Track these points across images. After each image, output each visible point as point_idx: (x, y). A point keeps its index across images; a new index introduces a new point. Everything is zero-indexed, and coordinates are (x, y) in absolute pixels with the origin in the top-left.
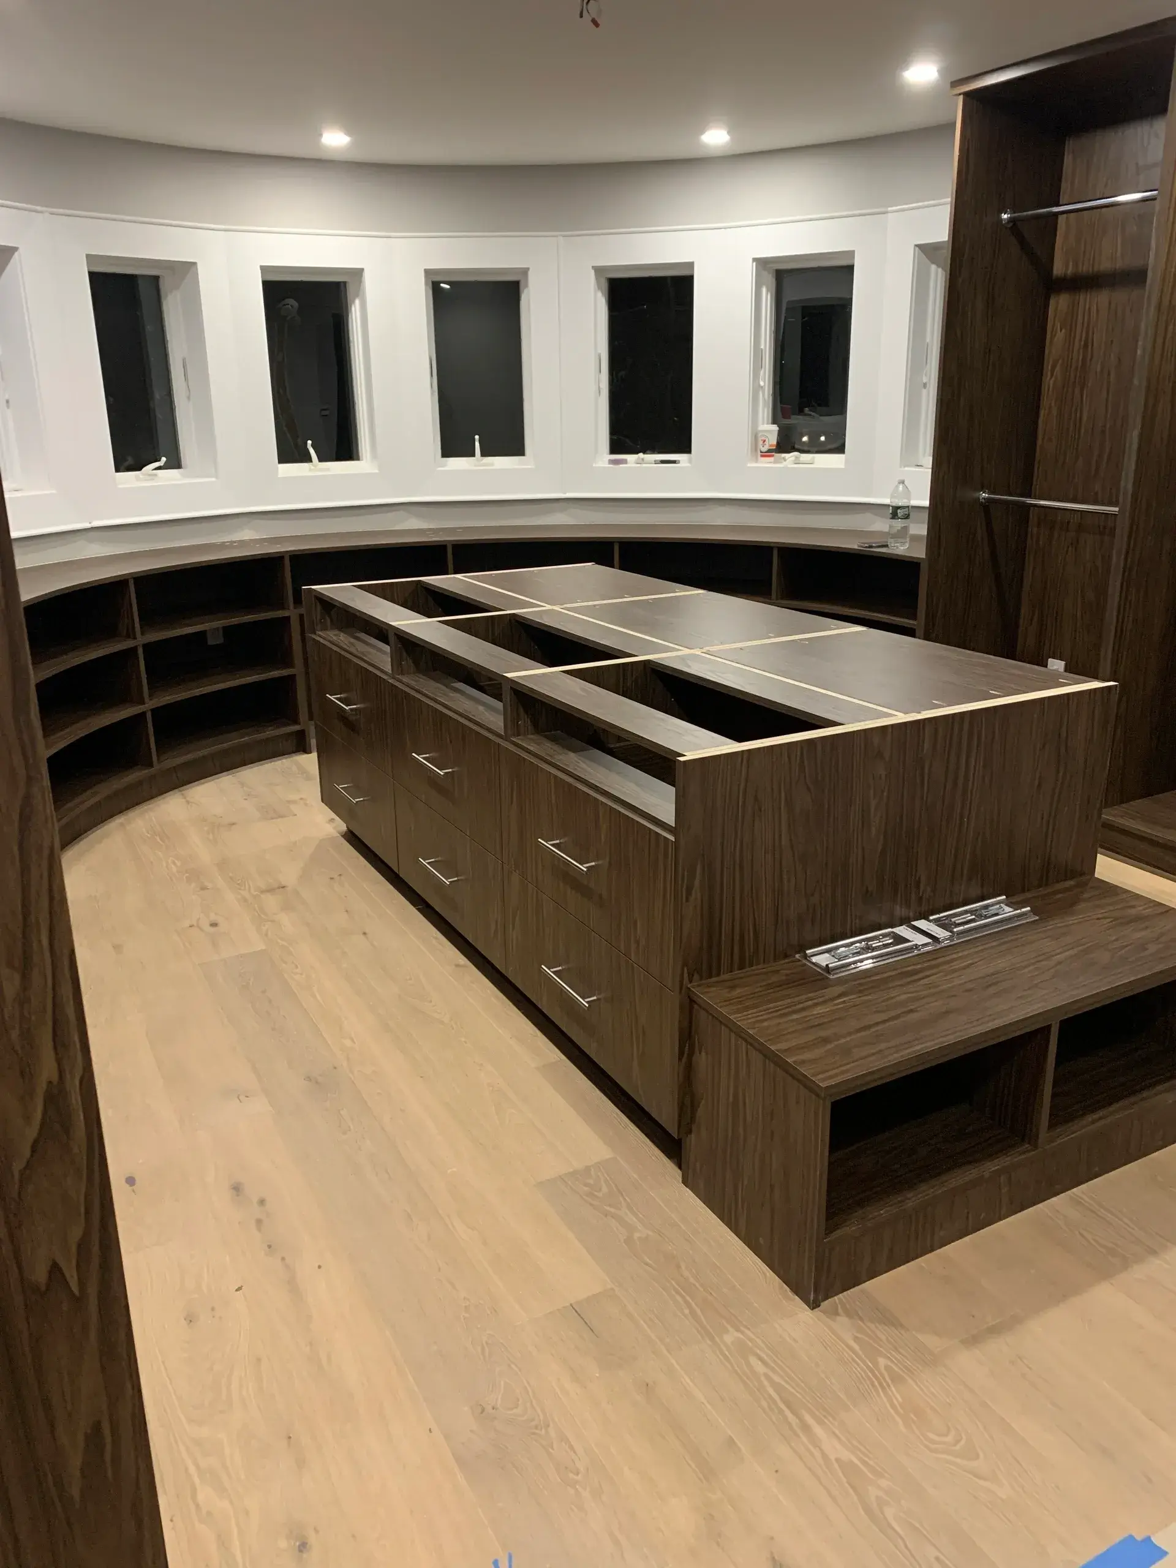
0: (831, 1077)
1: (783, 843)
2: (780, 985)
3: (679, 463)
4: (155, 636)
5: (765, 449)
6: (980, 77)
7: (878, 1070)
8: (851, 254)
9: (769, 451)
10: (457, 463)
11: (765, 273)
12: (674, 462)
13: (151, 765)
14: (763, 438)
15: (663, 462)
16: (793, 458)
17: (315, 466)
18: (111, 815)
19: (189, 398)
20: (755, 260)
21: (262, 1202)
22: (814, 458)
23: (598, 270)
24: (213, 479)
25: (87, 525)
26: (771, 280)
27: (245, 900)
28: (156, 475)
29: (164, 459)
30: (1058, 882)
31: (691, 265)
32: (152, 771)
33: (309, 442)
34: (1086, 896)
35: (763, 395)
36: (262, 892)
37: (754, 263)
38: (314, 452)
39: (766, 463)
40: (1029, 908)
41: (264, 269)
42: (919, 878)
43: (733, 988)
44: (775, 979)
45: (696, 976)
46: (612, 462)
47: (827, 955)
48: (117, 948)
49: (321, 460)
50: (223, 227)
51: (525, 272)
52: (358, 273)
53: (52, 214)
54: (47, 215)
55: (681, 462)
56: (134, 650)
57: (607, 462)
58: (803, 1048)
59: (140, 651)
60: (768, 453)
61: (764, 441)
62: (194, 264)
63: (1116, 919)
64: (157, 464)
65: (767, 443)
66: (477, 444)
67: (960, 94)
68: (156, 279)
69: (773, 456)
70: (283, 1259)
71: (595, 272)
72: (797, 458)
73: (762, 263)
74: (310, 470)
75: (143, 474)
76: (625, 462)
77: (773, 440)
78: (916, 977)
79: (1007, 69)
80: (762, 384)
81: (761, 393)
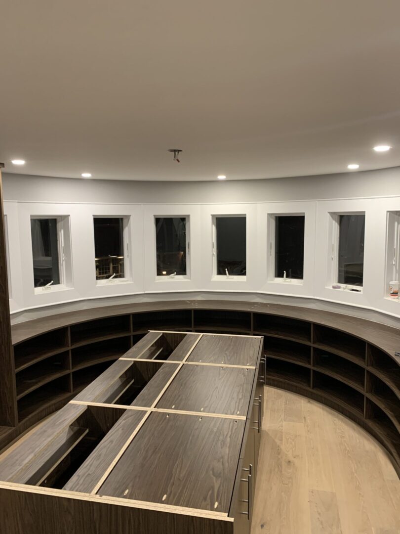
10: (278, 280)
11: (397, 217)
14: (392, 287)
15: (353, 290)
17: (227, 277)
20: (387, 211)
25: (143, 293)
28: (173, 277)
31: (365, 212)
33: (226, 269)
37: (388, 213)
38: (227, 272)
39: (391, 298)
41: (212, 215)
46: (334, 287)
50: (200, 203)
54: (142, 205)
57: (332, 287)
60: (394, 294)
62: (189, 215)
64: (173, 274)
65: (392, 290)
66: (285, 274)
71: (330, 214)
73: (393, 213)
75: (168, 277)
77: (396, 289)
80: (394, 263)
81: (394, 267)
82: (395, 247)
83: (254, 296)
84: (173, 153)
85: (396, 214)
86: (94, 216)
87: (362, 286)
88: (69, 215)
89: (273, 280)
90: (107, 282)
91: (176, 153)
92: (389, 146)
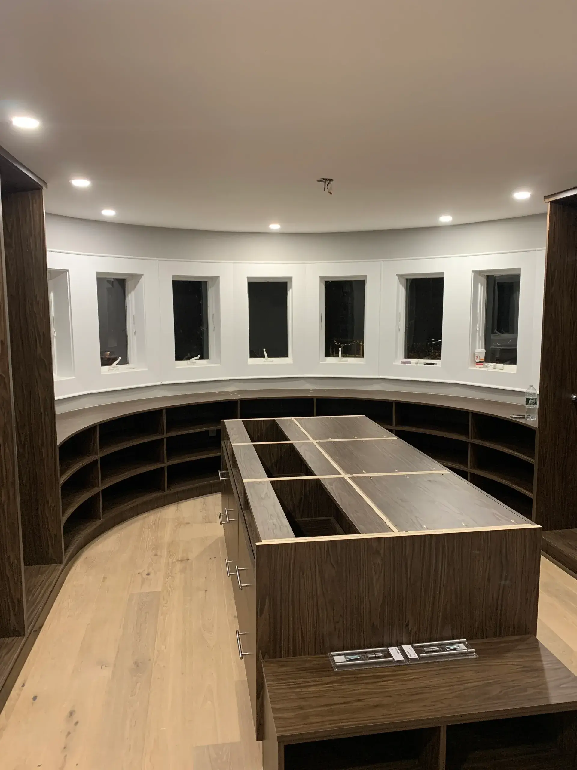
0: (285, 731)
1: (318, 593)
2: (305, 670)
3: (436, 365)
4: (172, 434)
5: (478, 361)
6: (556, 195)
7: (315, 733)
8: (519, 269)
9: (480, 362)
10: (331, 360)
11: (480, 277)
12: (433, 364)
13: (164, 491)
14: (477, 356)
15: (428, 364)
16: (493, 366)
17: (266, 360)
18: (143, 512)
19: (214, 330)
20: (473, 271)
21: (77, 723)
22: (503, 367)
23: (400, 276)
24: (219, 365)
25: (159, 383)
26: (484, 280)
27: (168, 563)
28: (195, 362)
29: (199, 356)
30: (508, 635)
31: (443, 273)
32: (164, 493)
33: (264, 349)
34: (519, 647)
35: (479, 335)
36: (178, 561)
37: (473, 273)
38: (266, 354)
39: (478, 368)
40: (474, 650)
41: (248, 278)
42: (408, 621)
43: (282, 666)
44: (307, 665)
45: (266, 656)
46: (404, 363)
47: (343, 657)
48: (105, 578)
49: (269, 356)
50: (232, 262)
51: (366, 276)
52: (291, 278)
53: (159, 260)
54: (158, 261)
55: (437, 364)
56: (163, 439)
57: (401, 363)
58: (288, 710)
59: (165, 440)
60: (480, 363)
61: (477, 357)
62: (219, 277)
63: (524, 667)
64: (196, 358)
65: (478, 358)
66: (340, 352)
67: (549, 202)
68: (206, 282)
69: (483, 364)
70: (66, 756)
71: (398, 277)
72: (494, 366)
73: (477, 273)
74: (264, 361)
75: (190, 362)
76: (410, 363)
77: (483, 357)
78: (379, 680)
79: (570, 191)
80: (478, 329)
81: (477, 334)
82: (478, 311)
83: (302, 381)
84: (324, 183)
85: (480, 275)
86: (98, 273)
87: (440, 359)
88: (68, 271)
89: (325, 361)
90: (109, 370)
91: (327, 183)
92: (529, 191)
